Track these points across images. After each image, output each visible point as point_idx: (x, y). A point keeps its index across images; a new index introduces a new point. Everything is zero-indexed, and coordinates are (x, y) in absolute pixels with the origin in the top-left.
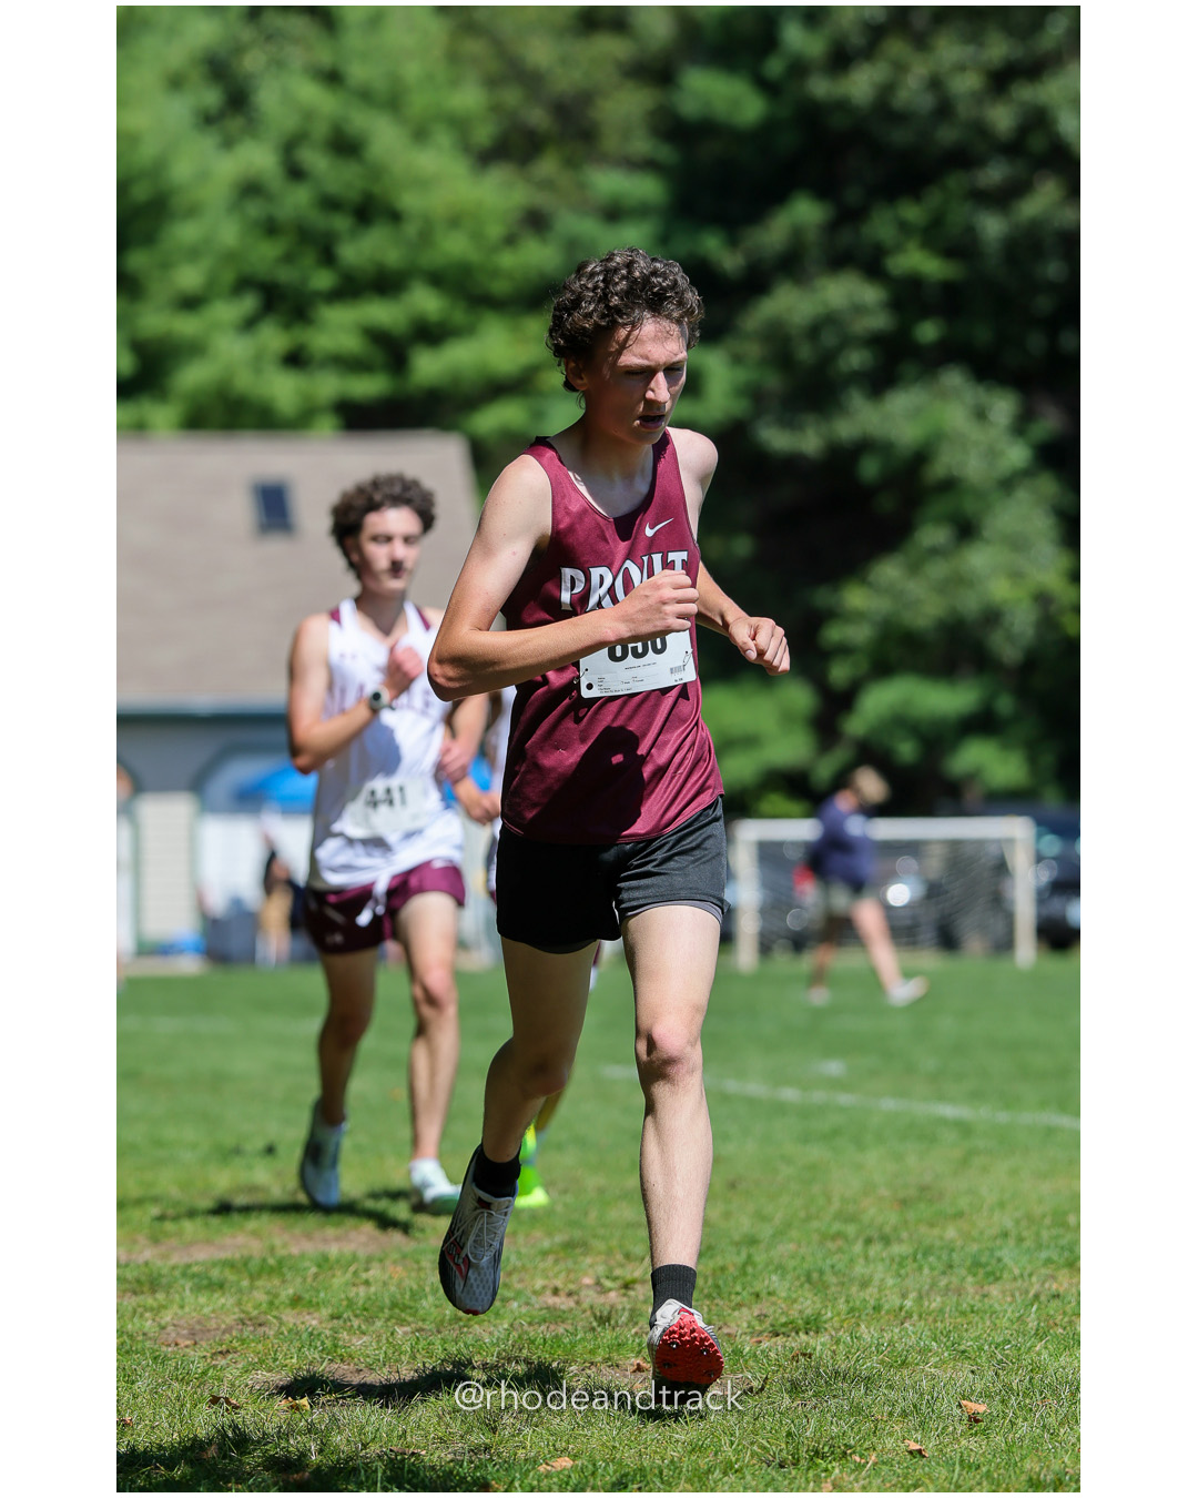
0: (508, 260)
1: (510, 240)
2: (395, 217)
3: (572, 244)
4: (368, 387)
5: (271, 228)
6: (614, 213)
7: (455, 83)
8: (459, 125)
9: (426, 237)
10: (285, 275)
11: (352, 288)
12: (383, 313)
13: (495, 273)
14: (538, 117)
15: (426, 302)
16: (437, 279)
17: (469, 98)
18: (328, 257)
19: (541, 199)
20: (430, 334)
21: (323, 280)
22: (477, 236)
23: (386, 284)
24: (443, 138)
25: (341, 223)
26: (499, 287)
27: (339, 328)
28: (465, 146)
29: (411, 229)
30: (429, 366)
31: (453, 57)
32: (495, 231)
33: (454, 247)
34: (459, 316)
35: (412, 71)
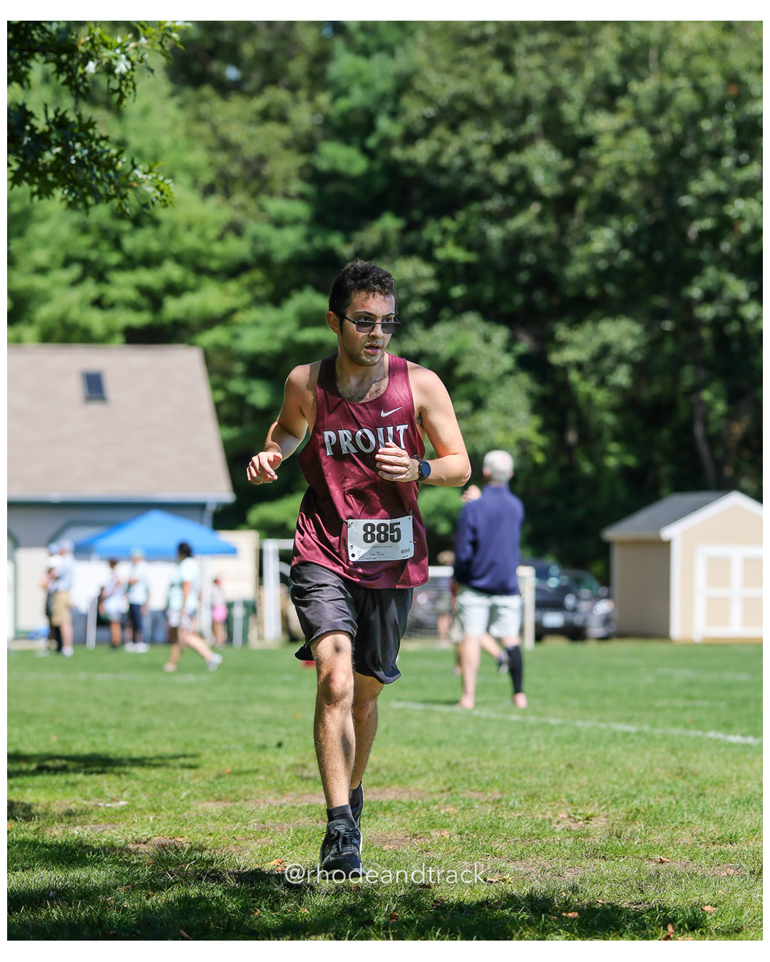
0: (218, 248)
1: (221, 238)
2: (156, 223)
3: (256, 239)
4: (140, 319)
5: (84, 229)
6: (279, 223)
7: (191, 148)
8: (193, 172)
9: (172, 235)
10: (93, 255)
11: (130, 263)
12: (148, 277)
13: (211, 256)
14: (235, 169)
15: (173, 271)
16: (179, 259)
17: (198, 157)
18: (117, 244)
19: (239, 216)
20: (174, 290)
21: (114, 258)
22: (202, 235)
23: (150, 261)
24: (184, 179)
25: (126, 226)
26: (214, 265)
27: (123, 285)
28: (195, 183)
29: (165, 229)
30: (174, 308)
31: (189, 135)
32: (212, 233)
33: (189, 241)
34: (191, 280)
35: (166, 141)
